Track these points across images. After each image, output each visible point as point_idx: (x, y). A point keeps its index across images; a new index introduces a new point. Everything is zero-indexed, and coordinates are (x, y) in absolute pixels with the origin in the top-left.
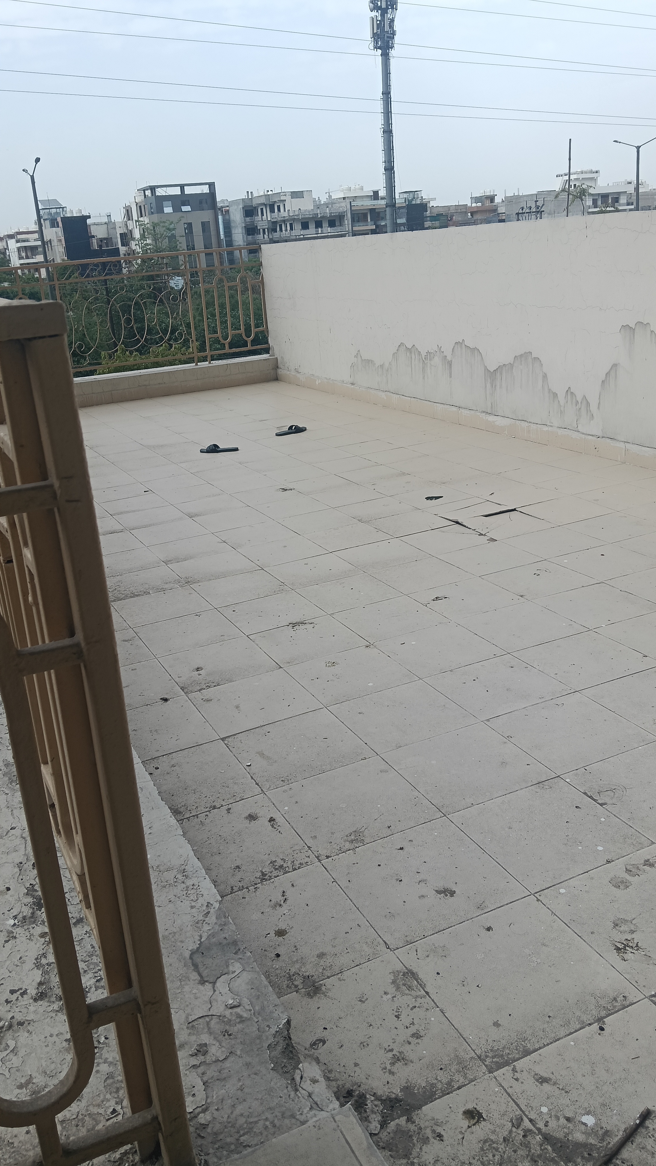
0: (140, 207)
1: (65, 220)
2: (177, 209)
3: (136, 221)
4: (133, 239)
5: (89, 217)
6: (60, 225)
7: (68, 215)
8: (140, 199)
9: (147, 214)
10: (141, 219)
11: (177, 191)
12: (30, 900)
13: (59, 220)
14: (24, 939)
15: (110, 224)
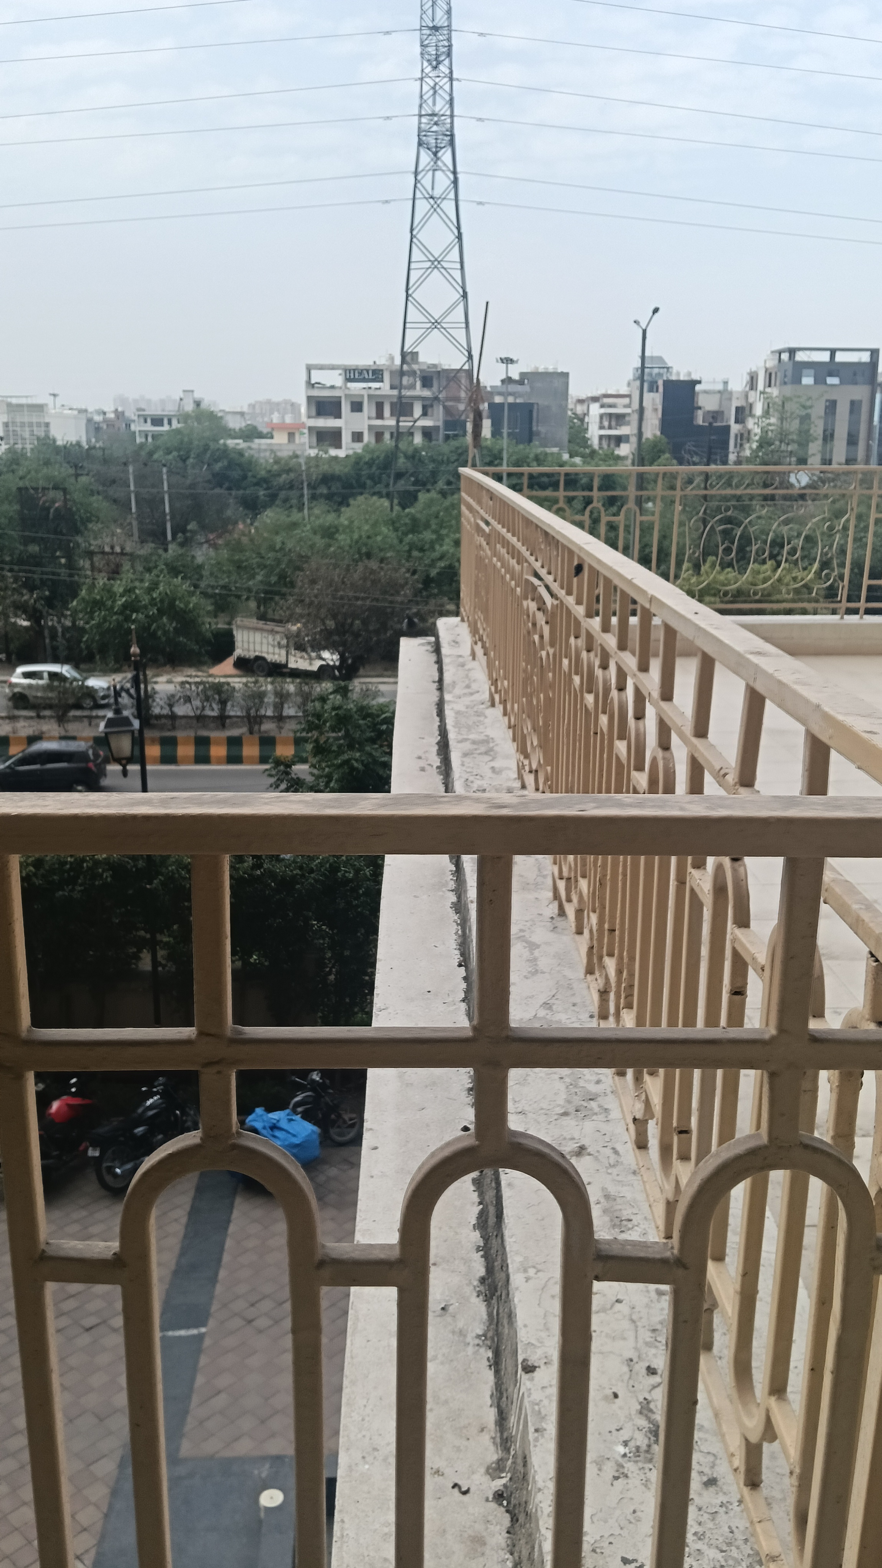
0: (770, 374)
1: (668, 384)
2: (819, 380)
3: (761, 393)
4: (751, 415)
5: (699, 382)
6: (661, 389)
7: (674, 378)
8: (772, 363)
9: (778, 383)
10: (768, 390)
11: (825, 357)
12: (643, 1422)
13: (660, 383)
14: (638, 1483)
15: (725, 394)
